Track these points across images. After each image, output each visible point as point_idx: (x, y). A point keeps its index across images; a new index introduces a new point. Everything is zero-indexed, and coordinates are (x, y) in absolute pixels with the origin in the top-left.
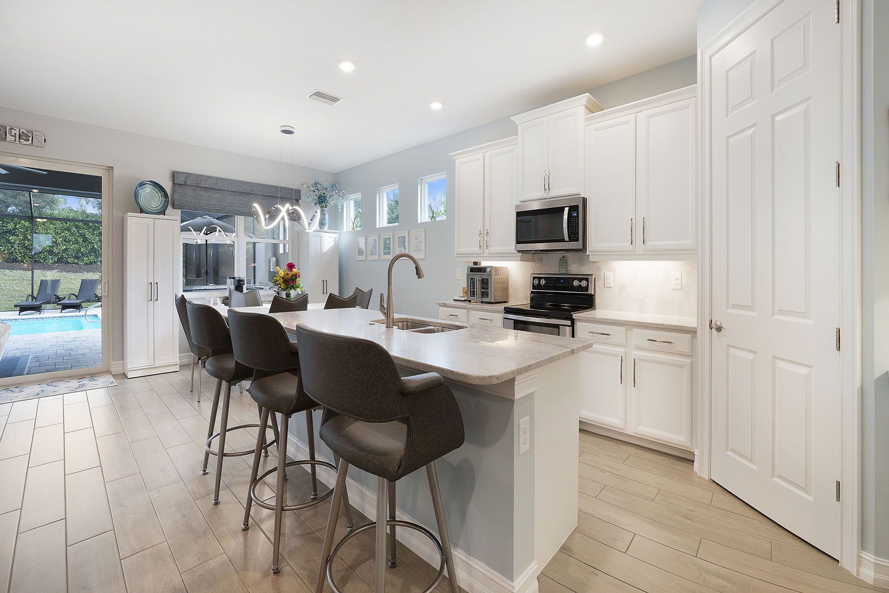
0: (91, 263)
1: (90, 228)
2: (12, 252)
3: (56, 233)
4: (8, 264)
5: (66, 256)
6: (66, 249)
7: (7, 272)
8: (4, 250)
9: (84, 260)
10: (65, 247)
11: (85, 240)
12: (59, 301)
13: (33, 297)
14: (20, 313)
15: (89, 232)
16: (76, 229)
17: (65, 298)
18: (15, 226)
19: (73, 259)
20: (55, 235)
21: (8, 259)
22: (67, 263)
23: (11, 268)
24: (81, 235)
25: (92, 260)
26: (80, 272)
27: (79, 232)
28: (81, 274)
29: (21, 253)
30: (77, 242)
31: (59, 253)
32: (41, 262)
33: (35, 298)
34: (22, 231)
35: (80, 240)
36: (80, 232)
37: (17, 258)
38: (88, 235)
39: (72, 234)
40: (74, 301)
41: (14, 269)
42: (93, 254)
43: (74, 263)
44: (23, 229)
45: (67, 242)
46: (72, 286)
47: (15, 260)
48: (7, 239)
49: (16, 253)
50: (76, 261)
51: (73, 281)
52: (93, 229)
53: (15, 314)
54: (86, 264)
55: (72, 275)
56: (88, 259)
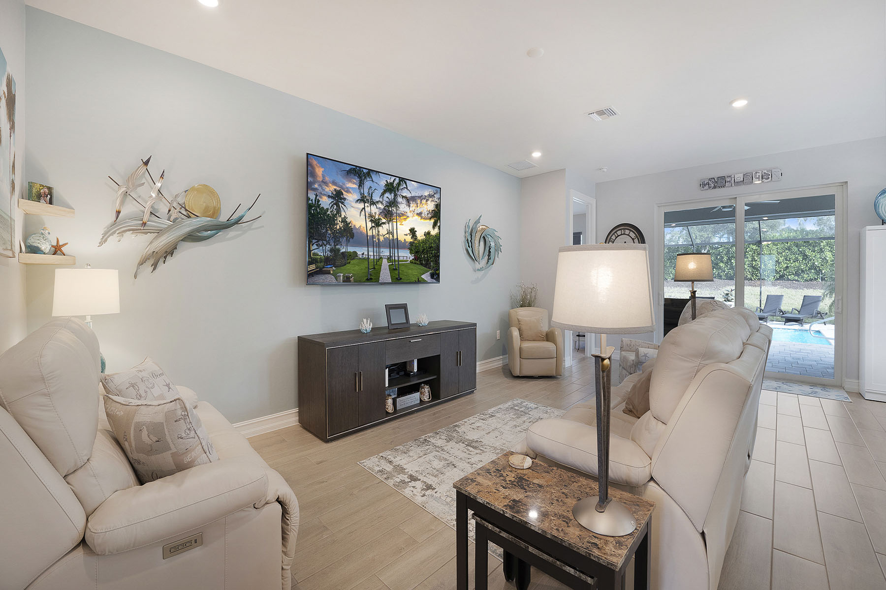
0: (811, 280)
1: (811, 245)
3: (779, 253)
5: (788, 274)
6: (787, 267)
9: (804, 277)
10: (786, 265)
11: (805, 257)
12: (783, 314)
13: (761, 309)
15: (810, 249)
16: (796, 248)
17: (788, 311)
18: (746, 250)
19: (793, 276)
20: (777, 255)
22: (788, 280)
24: (801, 253)
25: (812, 277)
26: (801, 289)
29: (750, 272)
30: (796, 260)
31: (780, 271)
32: (765, 280)
35: (800, 258)
36: (800, 250)
37: (747, 276)
38: (808, 253)
39: (793, 252)
40: (796, 315)
42: (813, 271)
43: (794, 280)
45: (788, 261)
50: (796, 278)
51: (793, 297)
52: (813, 246)
54: (806, 280)
55: (792, 292)
56: (808, 276)
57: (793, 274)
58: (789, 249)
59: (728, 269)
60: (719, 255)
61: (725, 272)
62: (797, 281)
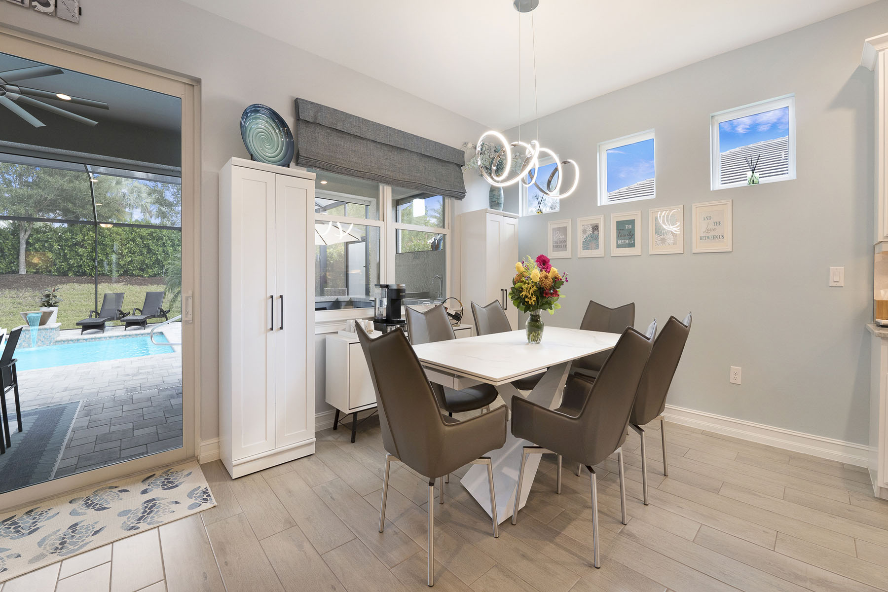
0: (155, 275)
1: (154, 238)
2: (81, 265)
3: (122, 245)
4: (77, 278)
5: (132, 268)
6: (131, 261)
7: (76, 285)
8: (74, 263)
9: (147, 272)
10: (130, 259)
11: (149, 250)
12: (124, 317)
13: (97, 314)
14: (82, 332)
15: (153, 243)
16: (140, 240)
17: (129, 313)
18: (84, 237)
19: (137, 271)
20: (121, 247)
21: (78, 272)
22: (132, 275)
23: (80, 282)
24: (145, 246)
25: (156, 272)
26: (145, 285)
27: (143, 243)
28: (146, 286)
29: (89, 266)
30: (142, 254)
31: (124, 265)
32: (108, 275)
33: (99, 314)
34: (90, 242)
35: (145, 251)
36: (145, 242)
37: (85, 271)
39: (137, 245)
40: (138, 317)
41: (82, 283)
42: (157, 266)
43: (138, 276)
44: (91, 240)
45: (133, 254)
46: (138, 299)
47: (84, 274)
48: (76, 251)
49: (85, 266)
50: (141, 273)
51: (138, 295)
52: (157, 240)
53: (76, 333)
54: (150, 276)
55: (137, 288)
56: (152, 271)
57: (138, 269)
58: (133, 240)
59: (60, 262)
60: (47, 241)
61: (55, 265)
62: (142, 276)
